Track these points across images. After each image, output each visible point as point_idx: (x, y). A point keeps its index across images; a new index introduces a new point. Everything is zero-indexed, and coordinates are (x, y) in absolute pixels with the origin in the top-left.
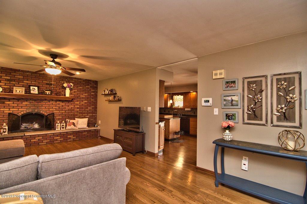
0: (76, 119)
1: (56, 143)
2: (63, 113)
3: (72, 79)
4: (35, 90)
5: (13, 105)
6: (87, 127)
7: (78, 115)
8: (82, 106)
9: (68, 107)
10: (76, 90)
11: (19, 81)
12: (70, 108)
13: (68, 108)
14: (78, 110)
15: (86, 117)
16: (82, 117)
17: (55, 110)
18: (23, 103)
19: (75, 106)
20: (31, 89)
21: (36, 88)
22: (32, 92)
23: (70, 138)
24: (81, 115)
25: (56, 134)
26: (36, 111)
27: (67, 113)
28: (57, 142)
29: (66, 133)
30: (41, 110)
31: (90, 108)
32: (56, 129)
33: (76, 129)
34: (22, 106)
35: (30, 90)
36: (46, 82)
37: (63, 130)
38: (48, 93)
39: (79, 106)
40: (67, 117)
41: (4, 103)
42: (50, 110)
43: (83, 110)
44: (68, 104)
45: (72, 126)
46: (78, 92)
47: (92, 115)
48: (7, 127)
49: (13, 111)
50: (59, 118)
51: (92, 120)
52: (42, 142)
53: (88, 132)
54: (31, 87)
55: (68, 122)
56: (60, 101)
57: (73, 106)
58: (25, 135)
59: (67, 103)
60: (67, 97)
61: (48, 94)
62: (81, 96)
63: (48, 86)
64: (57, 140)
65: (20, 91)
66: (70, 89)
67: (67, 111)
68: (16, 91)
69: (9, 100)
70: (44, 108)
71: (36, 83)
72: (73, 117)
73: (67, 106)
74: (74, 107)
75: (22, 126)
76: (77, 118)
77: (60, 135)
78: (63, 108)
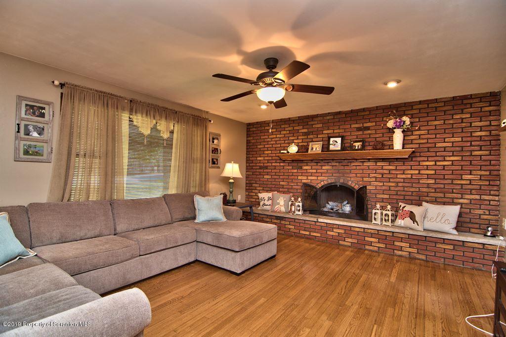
0: (424, 204)
1: (368, 250)
2: (392, 188)
3: (412, 106)
4: (336, 144)
5: (311, 171)
6: (455, 232)
7: (432, 194)
8: (444, 172)
9: (404, 174)
10: (422, 132)
11: (318, 132)
12: (409, 176)
13: (404, 176)
14: (432, 181)
15: (455, 201)
16: (445, 200)
17: (374, 180)
18: (324, 168)
19: (422, 172)
20: (331, 142)
21: (339, 140)
22: (332, 147)
23: (401, 249)
24: (442, 195)
25: (369, 231)
26: (342, 181)
27: (402, 189)
28: (371, 248)
29: (391, 234)
30: (349, 179)
31: (469, 177)
32: (374, 221)
33: (418, 229)
34: (322, 173)
35: (329, 144)
36: (357, 126)
37: (387, 227)
38: (358, 146)
39: (433, 172)
40: (402, 197)
41: (301, 168)
42: (365, 179)
43: (446, 182)
44: (403, 167)
45: (408, 222)
46: (429, 136)
47: (478, 197)
48: (301, 204)
49: (311, 180)
50: (383, 198)
51: (481, 212)
52: (345, 241)
53: (454, 245)
54: (332, 140)
55: (401, 208)
56: (383, 160)
57: (417, 172)
58: (317, 220)
59: (401, 163)
60: (398, 152)
61: (357, 148)
62: (438, 145)
63: (361, 133)
64: (370, 244)
65: (316, 149)
66: (403, 132)
67: (400, 184)
68: (312, 149)
69: (306, 162)
70: (354, 175)
71: (341, 131)
72: (417, 198)
73: (401, 172)
74: (419, 174)
75: (329, 206)
76: (427, 202)
77: (377, 234)
78: (392, 176)
